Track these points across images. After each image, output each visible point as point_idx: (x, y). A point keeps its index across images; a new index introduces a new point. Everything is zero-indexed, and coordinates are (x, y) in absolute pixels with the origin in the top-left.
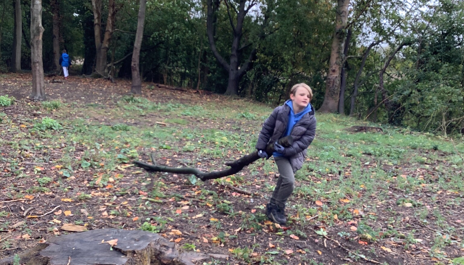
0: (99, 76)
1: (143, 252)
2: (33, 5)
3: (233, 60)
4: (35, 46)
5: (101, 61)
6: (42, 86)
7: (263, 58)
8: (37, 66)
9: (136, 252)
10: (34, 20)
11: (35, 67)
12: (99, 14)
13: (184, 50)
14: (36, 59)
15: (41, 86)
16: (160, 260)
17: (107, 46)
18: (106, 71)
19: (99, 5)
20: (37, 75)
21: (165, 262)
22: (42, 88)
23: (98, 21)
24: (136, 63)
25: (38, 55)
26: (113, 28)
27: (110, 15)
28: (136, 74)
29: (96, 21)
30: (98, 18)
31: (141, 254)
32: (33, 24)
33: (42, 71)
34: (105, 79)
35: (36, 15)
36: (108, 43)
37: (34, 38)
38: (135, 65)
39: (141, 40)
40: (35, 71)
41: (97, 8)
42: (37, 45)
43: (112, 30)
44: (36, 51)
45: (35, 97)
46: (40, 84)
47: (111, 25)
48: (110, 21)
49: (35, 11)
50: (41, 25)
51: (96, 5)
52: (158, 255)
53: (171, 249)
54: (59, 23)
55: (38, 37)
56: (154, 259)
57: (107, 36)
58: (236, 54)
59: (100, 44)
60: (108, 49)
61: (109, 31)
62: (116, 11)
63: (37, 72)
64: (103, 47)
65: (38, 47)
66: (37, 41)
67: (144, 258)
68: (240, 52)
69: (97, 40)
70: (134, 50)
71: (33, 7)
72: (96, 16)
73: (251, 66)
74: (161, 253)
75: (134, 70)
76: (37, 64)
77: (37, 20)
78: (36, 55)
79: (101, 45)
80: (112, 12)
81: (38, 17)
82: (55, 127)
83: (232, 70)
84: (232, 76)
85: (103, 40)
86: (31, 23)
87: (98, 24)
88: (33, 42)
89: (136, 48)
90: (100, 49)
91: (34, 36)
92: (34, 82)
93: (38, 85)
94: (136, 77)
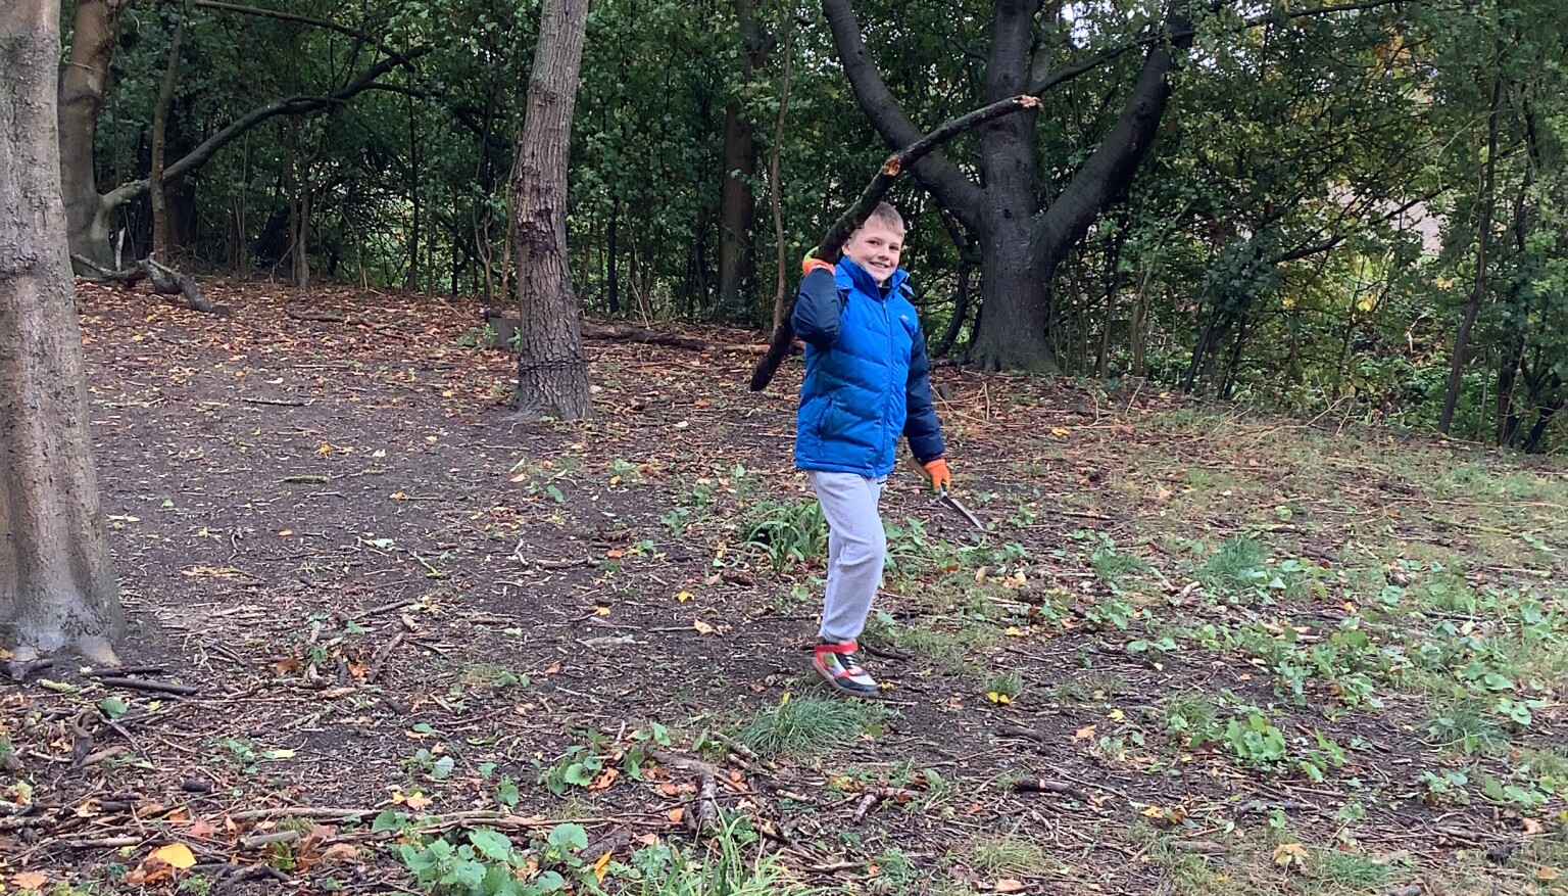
3: (1009, 155)
17: (94, 83)
18: (97, 232)
36: (99, 69)
57: (89, 32)
58: (1018, 122)
60: (99, 105)
64: (69, 93)
94: (554, 301)
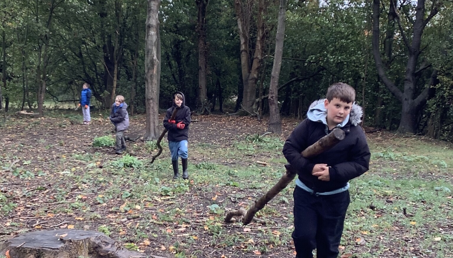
0: (246, 114)
1: (78, 242)
2: (148, 36)
3: (409, 86)
4: (149, 80)
5: (249, 94)
6: (157, 125)
7: (446, 82)
8: (151, 103)
9: (72, 241)
10: (148, 52)
11: (149, 104)
12: (246, 38)
13: (349, 76)
14: (150, 95)
15: (154, 126)
16: (98, 252)
17: (255, 76)
18: (254, 107)
19: (246, 28)
20: (151, 112)
21: (102, 254)
22: (156, 128)
23: (246, 47)
24: (274, 95)
25: (152, 90)
26: (262, 55)
27: (259, 39)
28: (274, 109)
29: (243, 47)
30: (245, 43)
31: (76, 243)
32: (148, 57)
33: (156, 109)
34: (252, 116)
35: (150, 47)
36: (257, 73)
37: (148, 72)
38: (272, 97)
39: (279, 67)
40: (149, 108)
41: (243, 31)
42: (151, 79)
43: (262, 56)
44: (150, 86)
45: (148, 138)
46: (154, 123)
47: (261, 51)
48: (259, 45)
49: (149, 42)
50: (155, 57)
51: (243, 28)
52: (96, 247)
53: (110, 245)
54: (205, 52)
55: (152, 70)
56: (92, 251)
57: (255, 65)
58: (411, 79)
59: (248, 74)
60: (256, 80)
61: (258, 58)
62: (267, 33)
63: (151, 110)
64: (250, 78)
65: (152, 82)
66: (151, 75)
67: (79, 247)
68: (417, 75)
69: (245, 70)
70: (271, 80)
71: (148, 38)
72: (242, 41)
73: (432, 93)
74: (100, 247)
75: (271, 105)
76: (151, 101)
77: (151, 52)
78: (150, 91)
79: (249, 76)
80: (261, 35)
81: (152, 49)
82: (135, 164)
83: (406, 99)
84: (406, 107)
85: (251, 70)
86: (146, 55)
87: (245, 50)
88: (147, 77)
89: (273, 77)
90: (247, 80)
91: (149, 69)
92: (148, 121)
93: (152, 125)
94: (274, 112)
